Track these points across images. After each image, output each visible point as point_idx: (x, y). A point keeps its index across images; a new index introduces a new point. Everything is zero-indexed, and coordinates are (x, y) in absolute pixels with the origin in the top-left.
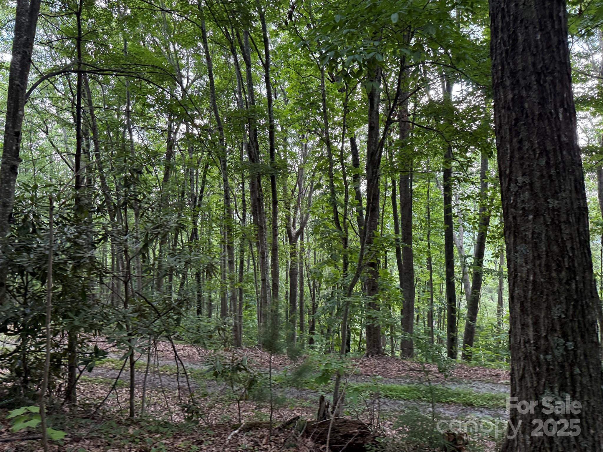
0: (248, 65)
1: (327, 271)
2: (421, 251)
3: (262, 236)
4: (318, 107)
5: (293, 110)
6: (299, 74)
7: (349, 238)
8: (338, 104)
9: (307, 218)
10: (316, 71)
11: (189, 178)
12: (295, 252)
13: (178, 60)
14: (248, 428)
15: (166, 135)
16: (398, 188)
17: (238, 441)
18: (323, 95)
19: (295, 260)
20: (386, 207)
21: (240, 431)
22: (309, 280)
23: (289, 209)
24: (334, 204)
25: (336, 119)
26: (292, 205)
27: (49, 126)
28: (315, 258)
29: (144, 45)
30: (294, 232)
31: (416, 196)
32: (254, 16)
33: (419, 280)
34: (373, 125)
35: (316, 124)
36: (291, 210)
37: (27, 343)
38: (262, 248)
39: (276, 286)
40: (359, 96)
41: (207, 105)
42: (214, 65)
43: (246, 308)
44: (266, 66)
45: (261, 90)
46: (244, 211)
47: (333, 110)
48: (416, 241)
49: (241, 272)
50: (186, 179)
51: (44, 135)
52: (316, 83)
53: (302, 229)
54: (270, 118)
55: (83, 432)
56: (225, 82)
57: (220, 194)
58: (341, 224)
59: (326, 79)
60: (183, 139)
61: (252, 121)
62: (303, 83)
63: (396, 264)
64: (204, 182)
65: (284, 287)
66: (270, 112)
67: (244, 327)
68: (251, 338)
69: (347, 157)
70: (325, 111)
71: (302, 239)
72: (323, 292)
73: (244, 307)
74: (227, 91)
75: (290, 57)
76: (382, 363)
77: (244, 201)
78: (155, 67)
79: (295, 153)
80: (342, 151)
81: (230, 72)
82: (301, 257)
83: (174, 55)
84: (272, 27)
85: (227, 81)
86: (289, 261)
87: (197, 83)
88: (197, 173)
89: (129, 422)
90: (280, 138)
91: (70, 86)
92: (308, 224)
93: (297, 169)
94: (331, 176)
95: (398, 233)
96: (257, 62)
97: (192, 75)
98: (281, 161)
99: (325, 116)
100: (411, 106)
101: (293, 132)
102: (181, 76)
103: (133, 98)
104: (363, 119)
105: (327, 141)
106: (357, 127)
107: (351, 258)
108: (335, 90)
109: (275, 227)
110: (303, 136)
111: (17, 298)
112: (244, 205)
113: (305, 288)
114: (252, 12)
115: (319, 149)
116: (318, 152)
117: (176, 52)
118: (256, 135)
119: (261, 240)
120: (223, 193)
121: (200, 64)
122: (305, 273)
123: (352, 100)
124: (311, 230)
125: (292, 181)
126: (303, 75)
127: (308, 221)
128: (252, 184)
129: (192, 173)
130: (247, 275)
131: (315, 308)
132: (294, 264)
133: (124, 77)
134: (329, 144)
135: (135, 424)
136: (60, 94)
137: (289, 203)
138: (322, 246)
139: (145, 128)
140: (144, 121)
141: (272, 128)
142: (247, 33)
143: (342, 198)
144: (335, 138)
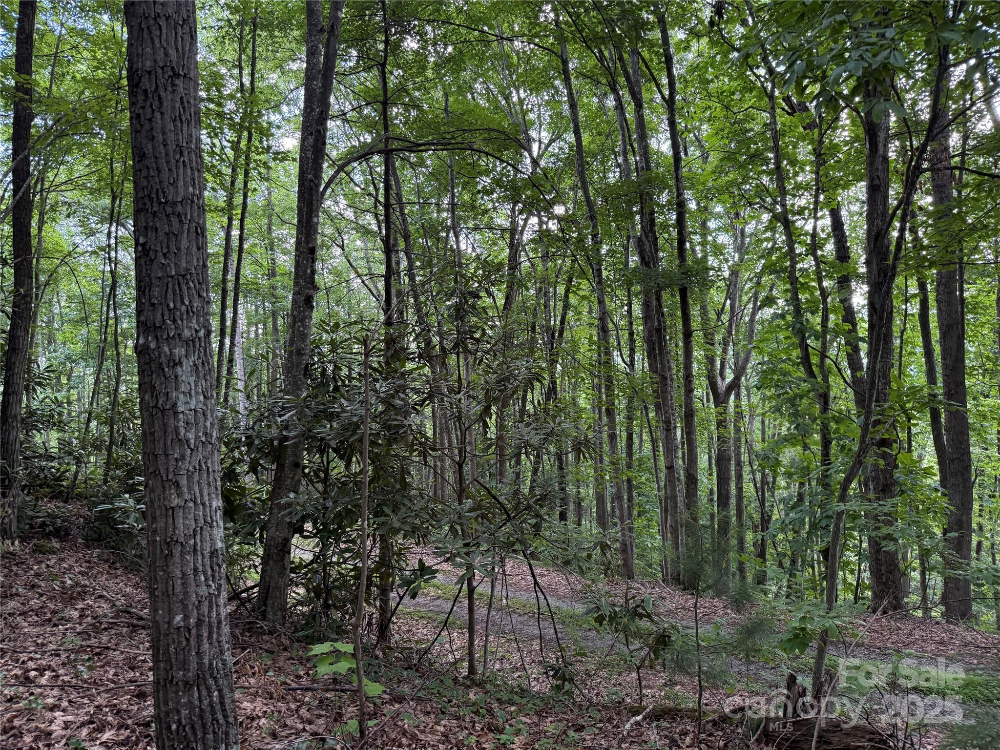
0: (639, 106)
1: (789, 454)
2: (985, 417)
3: (665, 392)
4: (766, 161)
5: (718, 172)
6: (727, 108)
7: (832, 394)
8: (804, 152)
9: (747, 360)
10: (760, 99)
11: (542, 302)
12: (725, 421)
13: (525, 113)
14: (657, 715)
15: (507, 236)
16: (932, 297)
17: (642, 734)
18: (775, 139)
19: (726, 435)
20: (908, 333)
21: (644, 718)
22: (753, 472)
23: (713, 344)
24: (800, 331)
25: (800, 179)
26: (718, 337)
27: (345, 237)
28: (763, 432)
29: (473, 98)
30: (722, 385)
31: (974, 310)
32: (648, 23)
33: (982, 473)
34: (877, 182)
35: (761, 190)
36: (717, 346)
37: (328, 550)
38: (666, 412)
39: (692, 480)
40: (846, 133)
41: (569, 182)
42: (581, 115)
43: (639, 515)
44: (670, 102)
45: (661, 144)
46: (632, 351)
47: (793, 162)
48: (974, 399)
49: (630, 454)
50: (539, 304)
51: (339, 251)
52: (759, 120)
53: (737, 379)
54: (678, 189)
55: (406, 689)
56: (599, 140)
57: (590, 325)
58: (814, 368)
59: (778, 111)
60: (533, 241)
61: (644, 198)
62: (735, 122)
63: (931, 443)
64: (566, 307)
65: (707, 482)
66: (678, 179)
67: (637, 547)
68: (650, 566)
69: (824, 244)
70: (778, 167)
71: (738, 396)
72: (781, 493)
73: (636, 513)
74: (602, 153)
75: (712, 81)
76: (906, 627)
77: (631, 334)
78: (489, 130)
79: (723, 246)
80: (814, 235)
81: (608, 122)
82: (737, 430)
83: (518, 107)
84: (678, 35)
85: (603, 138)
86: (715, 437)
87: (554, 148)
88: (555, 293)
89: (468, 683)
90: (696, 221)
91: (371, 174)
92: (749, 371)
93: (726, 274)
94: (793, 280)
95: (935, 384)
96: (654, 97)
97: (545, 136)
98: (697, 262)
99: (779, 175)
100: (954, 139)
101: (719, 209)
102: (529, 139)
103: (458, 184)
104: (853, 173)
105: (784, 220)
106: (843, 189)
107: (837, 431)
108: (796, 127)
109: (688, 377)
110: (737, 215)
111: (316, 485)
112: (632, 341)
113: (745, 486)
114: (645, 15)
115: (768, 234)
116: (767, 240)
117: (521, 101)
118: (652, 221)
119: (665, 399)
120: (596, 322)
121: (559, 115)
122: (745, 458)
123: (831, 141)
124: (754, 380)
125: (717, 296)
126: (736, 109)
127: (749, 365)
128: (646, 306)
129: (546, 294)
130: (640, 460)
131: (765, 520)
132: (724, 442)
133: (445, 152)
134: (788, 225)
135: (477, 685)
136: (358, 189)
137: (713, 334)
138: (777, 410)
139: (476, 228)
140: (475, 219)
141: (681, 206)
142: (636, 53)
143: (816, 320)
144: (801, 211)
